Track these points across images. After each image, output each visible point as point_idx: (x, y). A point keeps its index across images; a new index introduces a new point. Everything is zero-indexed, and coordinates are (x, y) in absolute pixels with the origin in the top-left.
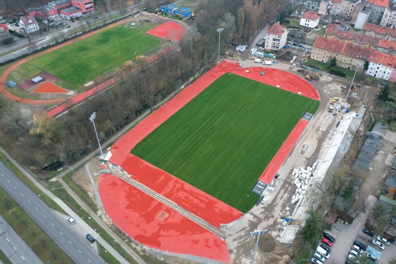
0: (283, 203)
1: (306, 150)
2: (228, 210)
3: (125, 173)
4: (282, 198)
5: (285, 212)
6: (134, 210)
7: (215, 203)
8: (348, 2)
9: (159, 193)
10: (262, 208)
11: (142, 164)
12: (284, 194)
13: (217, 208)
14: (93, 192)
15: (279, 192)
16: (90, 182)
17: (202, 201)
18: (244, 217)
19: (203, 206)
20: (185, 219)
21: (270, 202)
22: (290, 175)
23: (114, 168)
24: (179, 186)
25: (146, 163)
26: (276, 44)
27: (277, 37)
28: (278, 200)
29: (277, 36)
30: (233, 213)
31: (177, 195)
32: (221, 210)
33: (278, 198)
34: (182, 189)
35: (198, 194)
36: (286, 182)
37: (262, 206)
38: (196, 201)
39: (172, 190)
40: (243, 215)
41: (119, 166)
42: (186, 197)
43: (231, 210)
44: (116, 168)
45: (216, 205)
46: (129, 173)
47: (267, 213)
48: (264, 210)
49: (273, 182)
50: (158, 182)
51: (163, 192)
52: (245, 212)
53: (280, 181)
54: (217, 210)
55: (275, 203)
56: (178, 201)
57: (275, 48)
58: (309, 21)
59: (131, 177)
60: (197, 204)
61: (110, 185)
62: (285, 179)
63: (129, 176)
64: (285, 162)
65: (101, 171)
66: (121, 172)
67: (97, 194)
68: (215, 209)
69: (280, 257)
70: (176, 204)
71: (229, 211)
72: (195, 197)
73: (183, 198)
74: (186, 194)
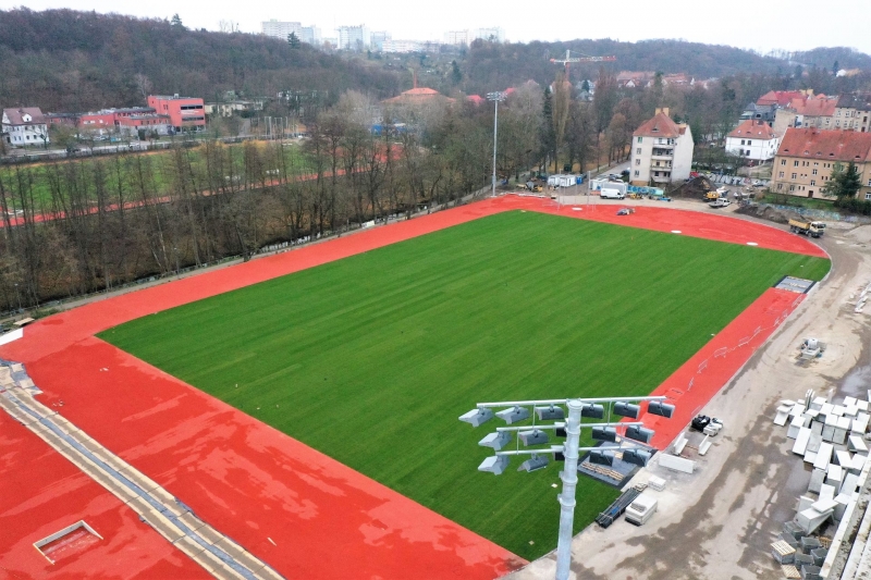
0: (751, 528)
1: (818, 356)
2: (433, 537)
3: (26, 383)
4: (738, 503)
5: (770, 567)
7: (374, 502)
8: (851, 110)
10: (633, 541)
11: (115, 363)
12: (747, 489)
13: (378, 524)
15: (719, 481)
17: (305, 491)
18: (521, 574)
19: (309, 510)
20: (178, 563)
21: (678, 519)
22: (766, 425)
24: (225, 432)
25: (133, 361)
26: (662, 164)
27: (664, 144)
28: (718, 511)
29: (665, 141)
30: (460, 552)
31: (194, 464)
32: (394, 537)
33: (717, 501)
34: (238, 443)
36: (746, 447)
37: (632, 531)
38: (275, 489)
39: (190, 442)
40: (519, 567)
41: (17, 365)
42: (237, 475)
43: (451, 539)
45: (375, 513)
47: (661, 566)
48: (640, 549)
49: (680, 442)
50: (142, 415)
51: (140, 451)
52: (531, 555)
53: (718, 440)
54: (370, 534)
55: (704, 525)
56: (190, 493)
57: (661, 175)
58: (750, 143)
59: (37, 397)
60: (277, 504)
62: (743, 434)
63: (32, 392)
64: (733, 384)
66: (8, 381)
68: (364, 529)
70: (170, 497)
71: (441, 542)
72: (279, 474)
73: (220, 475)
74: (241, 462)
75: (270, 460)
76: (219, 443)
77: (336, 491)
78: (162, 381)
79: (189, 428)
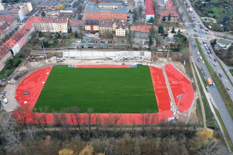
3: (171, 105)
6: (182, 90)
9: (167, 88)
11: (160, 103)
14: (193, 108)
16: (191, 113)
23: (174, 111)
25: (158, 102)
34: (157, 83)
35: (154, 78)
38: (158, 78)
39: (161, 86)
41: (171, 110)
44: (173, 110)
46: (170, 104)
50: (162, 92)
51: (165, 87)
52: (148, 66)
56: (164, 81)
59: (171, 101)
61: (183, 106)
63: (171, 102)
65: (182, 114)
66: (173, 107)
67: (192, 106)
69: (157, 54)
72: (157, 79)
73: (161, 81)
74: (158, 81)
75: (156, 80)
76: (158, 84)
77: (154, 75)
78: (157, 96)
79: (159, 87)
